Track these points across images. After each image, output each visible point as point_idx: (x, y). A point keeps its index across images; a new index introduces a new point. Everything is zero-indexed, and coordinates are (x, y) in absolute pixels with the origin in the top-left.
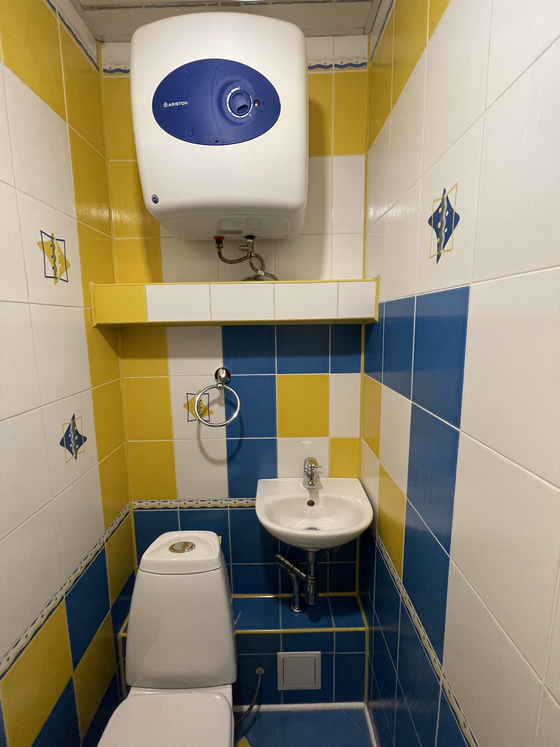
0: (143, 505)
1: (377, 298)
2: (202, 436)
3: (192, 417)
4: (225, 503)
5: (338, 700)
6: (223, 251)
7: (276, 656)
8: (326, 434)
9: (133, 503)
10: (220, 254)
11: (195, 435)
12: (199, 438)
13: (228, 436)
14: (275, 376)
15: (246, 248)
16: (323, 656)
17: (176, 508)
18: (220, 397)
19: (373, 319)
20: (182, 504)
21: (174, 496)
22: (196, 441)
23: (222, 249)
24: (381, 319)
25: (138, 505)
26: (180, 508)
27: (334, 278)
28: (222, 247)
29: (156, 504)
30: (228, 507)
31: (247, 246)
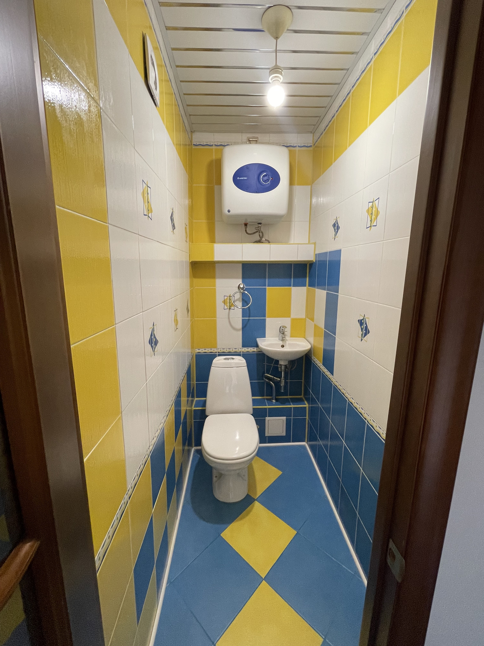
0: (200, 351)
1: (315, 252)
2: (230, 317)
3: (226, 308)
4: (240, 350)
5: (293, 442)
6: (247, 229)
7: (265, 419)
8: (290, 317)
9: (196, 350)
10: (246, 231)
11: (227, 317)
12: (229, 318)
13: (243, 317)
14: (266, 288)
15: (258, 228)
16: (287, 419)
17: (216, 352)
18: (239, 298)
19: (313, 261)
20: (219, 350)
21: (216, 347)
22: (227, 319)
23: (247, 228)
24: (316, 261)
25: (198, 351)
26: (218, 352)
27: (295, 242)
28: (247, 227)
29: (206, 351)
30: (242, 352)
31: (258, 227)
